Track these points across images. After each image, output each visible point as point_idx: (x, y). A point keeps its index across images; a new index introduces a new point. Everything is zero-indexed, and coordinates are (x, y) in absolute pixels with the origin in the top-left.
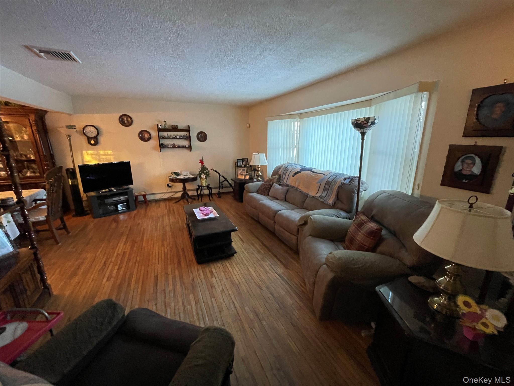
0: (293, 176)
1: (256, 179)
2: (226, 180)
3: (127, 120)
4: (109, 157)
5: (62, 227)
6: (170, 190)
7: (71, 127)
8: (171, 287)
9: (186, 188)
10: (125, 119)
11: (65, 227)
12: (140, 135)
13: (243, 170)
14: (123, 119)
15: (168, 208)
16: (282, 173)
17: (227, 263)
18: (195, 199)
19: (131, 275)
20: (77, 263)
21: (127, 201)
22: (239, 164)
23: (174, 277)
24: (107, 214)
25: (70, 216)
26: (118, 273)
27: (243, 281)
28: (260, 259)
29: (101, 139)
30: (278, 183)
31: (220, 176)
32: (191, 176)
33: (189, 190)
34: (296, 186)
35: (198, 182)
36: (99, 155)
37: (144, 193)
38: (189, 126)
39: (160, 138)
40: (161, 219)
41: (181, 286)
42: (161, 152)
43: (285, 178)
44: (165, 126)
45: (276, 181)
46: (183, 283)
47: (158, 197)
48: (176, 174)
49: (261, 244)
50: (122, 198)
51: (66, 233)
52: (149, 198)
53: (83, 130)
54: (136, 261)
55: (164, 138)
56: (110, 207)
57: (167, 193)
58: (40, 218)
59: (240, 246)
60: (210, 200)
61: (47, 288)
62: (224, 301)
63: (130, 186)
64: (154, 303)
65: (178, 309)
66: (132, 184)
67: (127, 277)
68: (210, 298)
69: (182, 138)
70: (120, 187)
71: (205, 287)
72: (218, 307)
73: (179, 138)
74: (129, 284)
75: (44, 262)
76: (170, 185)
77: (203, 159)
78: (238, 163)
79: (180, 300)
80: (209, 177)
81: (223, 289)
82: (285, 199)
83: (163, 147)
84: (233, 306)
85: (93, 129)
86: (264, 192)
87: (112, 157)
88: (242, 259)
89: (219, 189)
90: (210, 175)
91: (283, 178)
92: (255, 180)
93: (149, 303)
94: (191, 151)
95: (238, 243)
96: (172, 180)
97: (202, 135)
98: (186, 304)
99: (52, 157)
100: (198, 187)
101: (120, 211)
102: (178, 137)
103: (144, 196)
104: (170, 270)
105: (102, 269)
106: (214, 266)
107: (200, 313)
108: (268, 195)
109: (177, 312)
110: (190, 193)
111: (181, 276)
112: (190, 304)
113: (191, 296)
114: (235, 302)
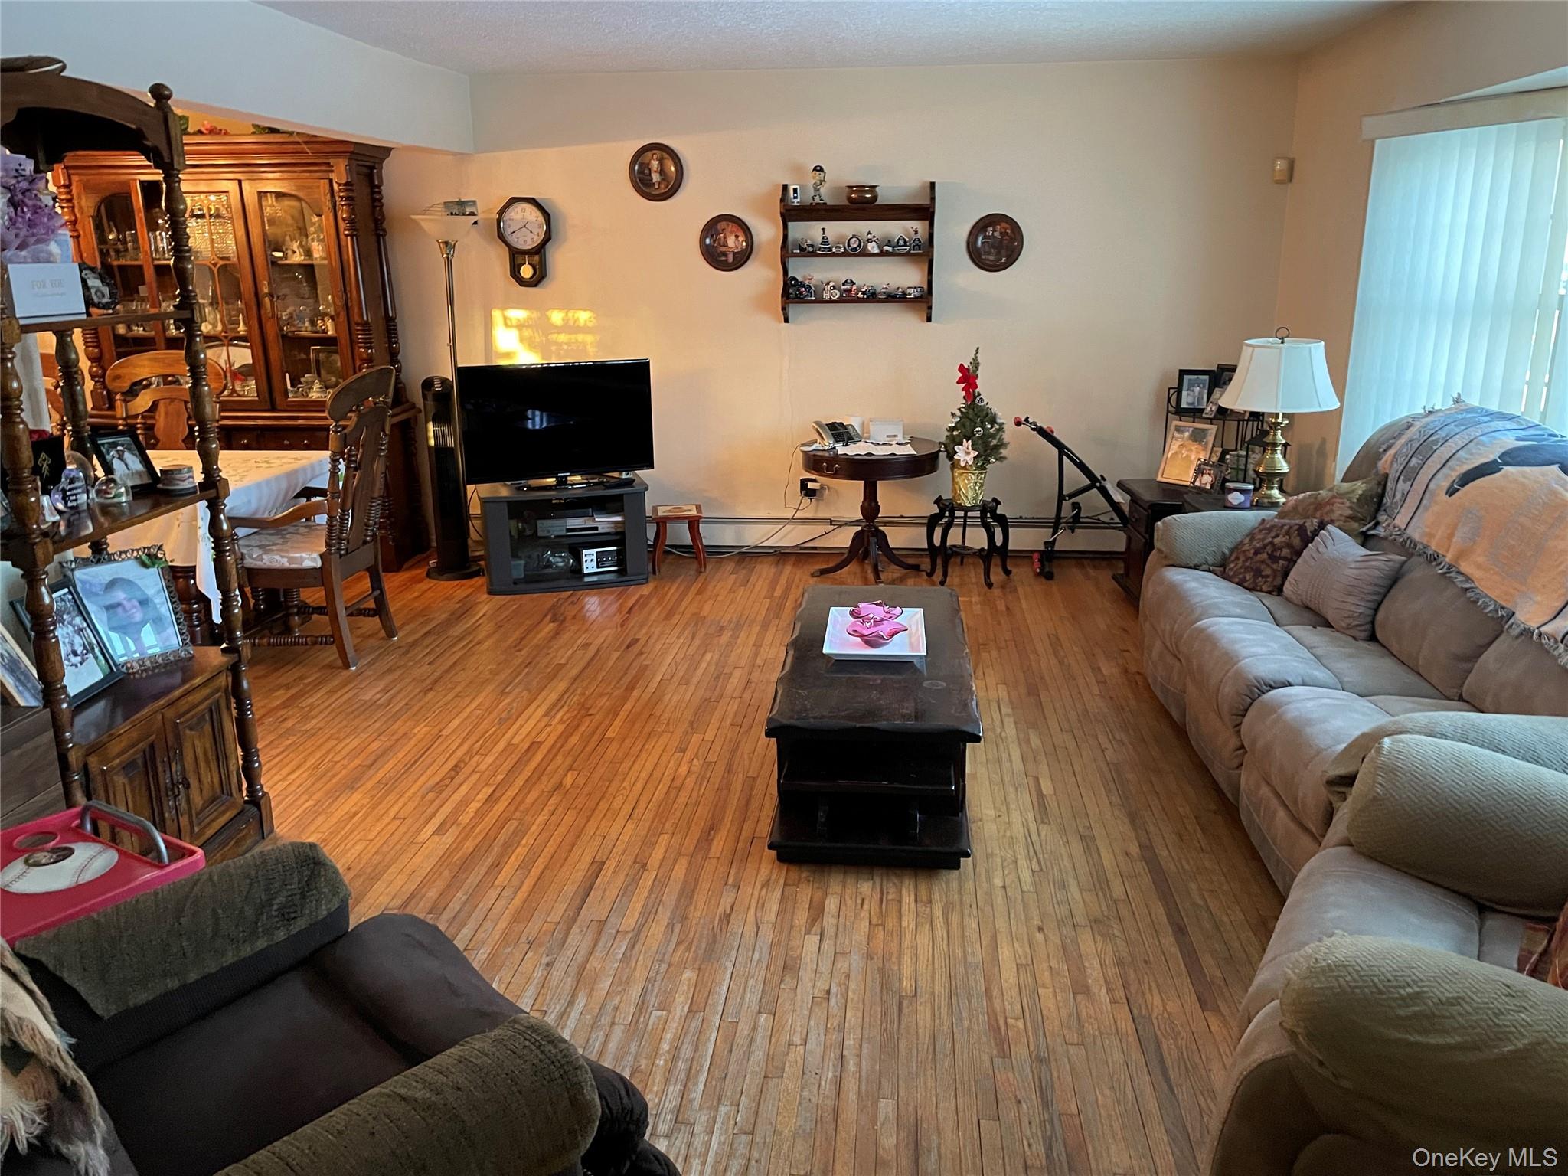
0: (1451, 492)
1: (1242, 491)
2: (1095, 482)
3: (662, 171)
4: (580, 337)
5: (371, 604)
6: (809, 509)
7: (460, 208)
8: (630, 921)
9: (878, 508)
10: (655, 164)
11: (380, 610)
12: (708, 241)
13: (1198, 436)
14: (646, 166)
15: (778, 593)
16: (1398, 467)
17: (906, 892)
18: (916, 568)
19: (519, 834)
20: (375, 745)
21: (618, 538)
22: (1190, 400)
23: (660, 884)
24: (537, 580)
25: (421, 572)
26: (480, 815)
27: (941, 989)
28: (1081, 919)
29: (559, 258)
30: (1356, 525)
31: (1065, 458)
32: (909, 450)
33: (892, 523)
34: (1449, 558)
35: (940, 484)
36: (548, 328)
37: (694, 512)
38: (933, 185)
39: (788, 250)
40: (726, 637)
41: (671, 925)
42: (786, 320)
43: (1405, 497)
44: (817, 190)
45: (1349, 512)
46: (681, 916)
47: (753, 536)
48: (840, 432)
49: (1134, 849)
50: (604, 522)
51: (383, 633)
52: (714, 535)
53: (499, 221)
54: (559, 786)
55: (808, 252)
56: (553, 555)
57: (793, 520)
58: (302, 559)
59: (1018, 831)
60: (990, 585)
61: (256, 800)
62: (805, 1042)
63: (642, 474)
64: (545, 960)
65: (616, 1009)
66: (651, 466)
67: (503, 836)
68: (755, 1007)
69: (891, 250)
70: (600, 474)
71: (760, 961)
72: (770, 1058)
73: (876, 251)
74: (497, 866)
75: (257, 707)
76: (811, 486)
77: (976, 364)
78: (1184, 393)
79: (640, 975)
80: (1002, 459)
81: (828, 992)
82: (1373, 622)
83: (800, 299)
84: (830, 1075)
85: (531, 214)
86: (1258, 573)
87: (589, 338)
88: (990, 893)
89: (1054, 533)
90: (1004, 452)
91: (1398, 496)
92: (1235, 498)
93: (529, 954)
94: (929, 320)
95: (1015, 817)
96: (815, 463)
97: (997, 234)
98: (652, 1000)
99: (390, 327)
100: (935, 510)
101: (587, 579)
102: (873, 248)
103: (693, 523)
104: (658, 853)
105: (439, 788)
106: (844, 887)
107: (686, 1051)
108: (1279, 591)
109: (605, 1020)
110: (898, 538)
111: (688, 893)
112: (664, 1006)
113: (689, 975)
114: (851, 1066)
